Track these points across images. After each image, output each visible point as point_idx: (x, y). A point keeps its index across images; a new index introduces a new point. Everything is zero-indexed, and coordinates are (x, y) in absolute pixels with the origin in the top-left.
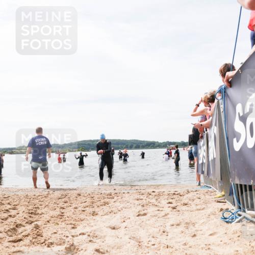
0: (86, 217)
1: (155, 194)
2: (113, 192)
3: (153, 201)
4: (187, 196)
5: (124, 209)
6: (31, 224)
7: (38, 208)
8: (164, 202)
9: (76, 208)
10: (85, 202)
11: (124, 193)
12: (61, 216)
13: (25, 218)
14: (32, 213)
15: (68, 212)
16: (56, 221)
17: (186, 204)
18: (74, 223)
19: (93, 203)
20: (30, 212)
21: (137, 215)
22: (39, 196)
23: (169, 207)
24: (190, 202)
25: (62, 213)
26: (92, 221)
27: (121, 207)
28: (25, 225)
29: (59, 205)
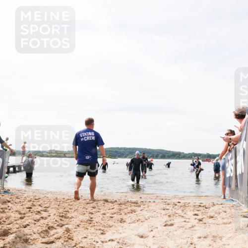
0: (114, 224)
1: (180, 204)
2: (139, 200)
3: (180, 211)
4: (212, 208)
5: (151, 218)
6: (62, 226)
7: (68, 211)
8: (190, 214)
9: (104, 214)
10: (113, 209)
11: (150, 202)
12: (90, 221)
13: (56, 221)
14: (62, 216)
15: (97, 218)
16: (85, 226)
17: (212, 217)
18: (102, 229)
19: (120, 210)
20: (61, 215)
21: (164, 225)
22: (68, 199)
23: (196, 219)
24: (216, 215)
25: (91, 218)
26: (120, 228)
27: (148, 215)
28: (57, 227)
29: (87, 210)
